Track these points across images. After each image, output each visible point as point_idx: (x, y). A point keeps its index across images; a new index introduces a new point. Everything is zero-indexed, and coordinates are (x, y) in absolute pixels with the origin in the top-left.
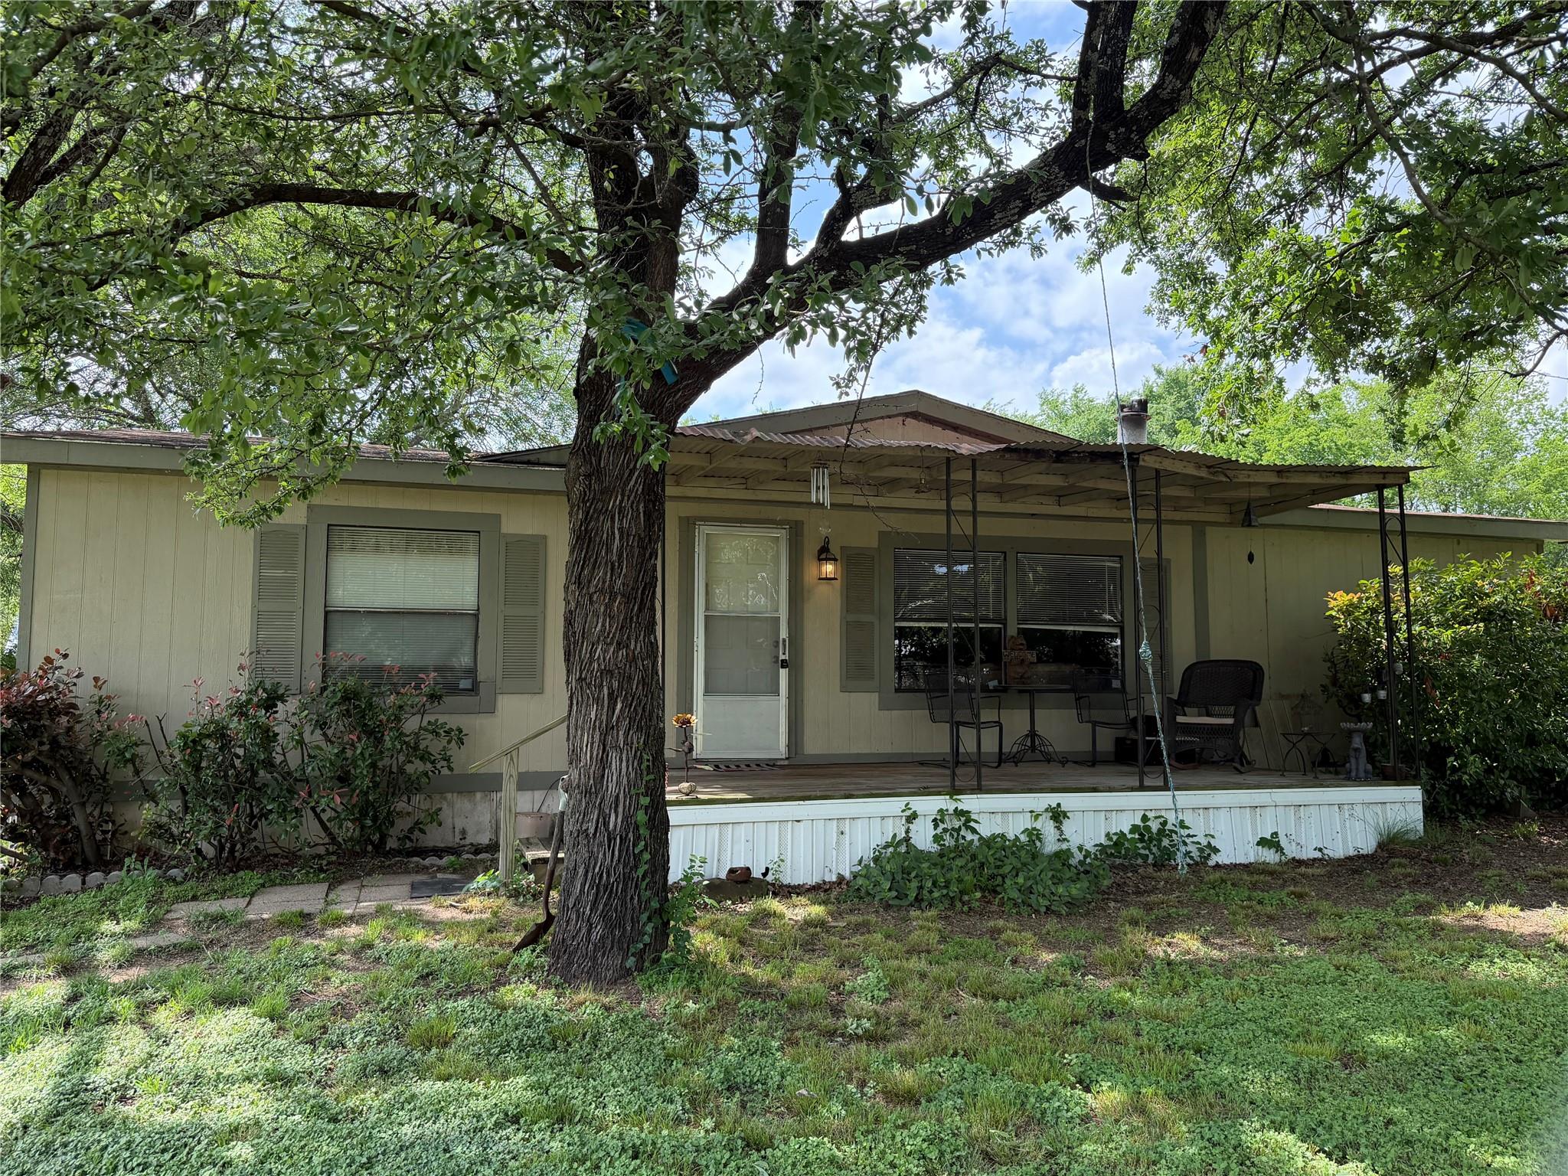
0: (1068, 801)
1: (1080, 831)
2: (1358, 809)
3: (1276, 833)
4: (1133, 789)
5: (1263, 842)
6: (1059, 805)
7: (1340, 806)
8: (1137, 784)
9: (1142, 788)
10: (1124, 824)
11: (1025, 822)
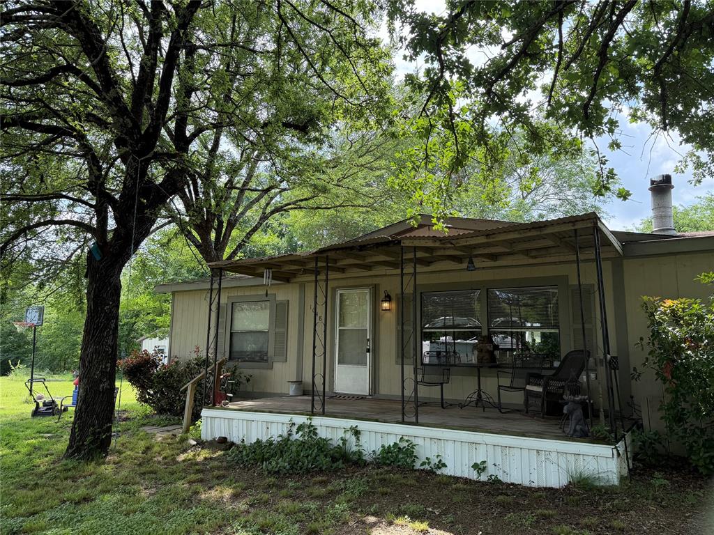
0: (362, 425)
1: (368, 442)
2: (554, 455)
3: (484, 462)
4: (397, 423)
5: (475, 466)
6: (357, 426)
7: (538, 451)
8: (400, 420)
9: (403, 422)
10: (390, 441)
11: (341, 434)
